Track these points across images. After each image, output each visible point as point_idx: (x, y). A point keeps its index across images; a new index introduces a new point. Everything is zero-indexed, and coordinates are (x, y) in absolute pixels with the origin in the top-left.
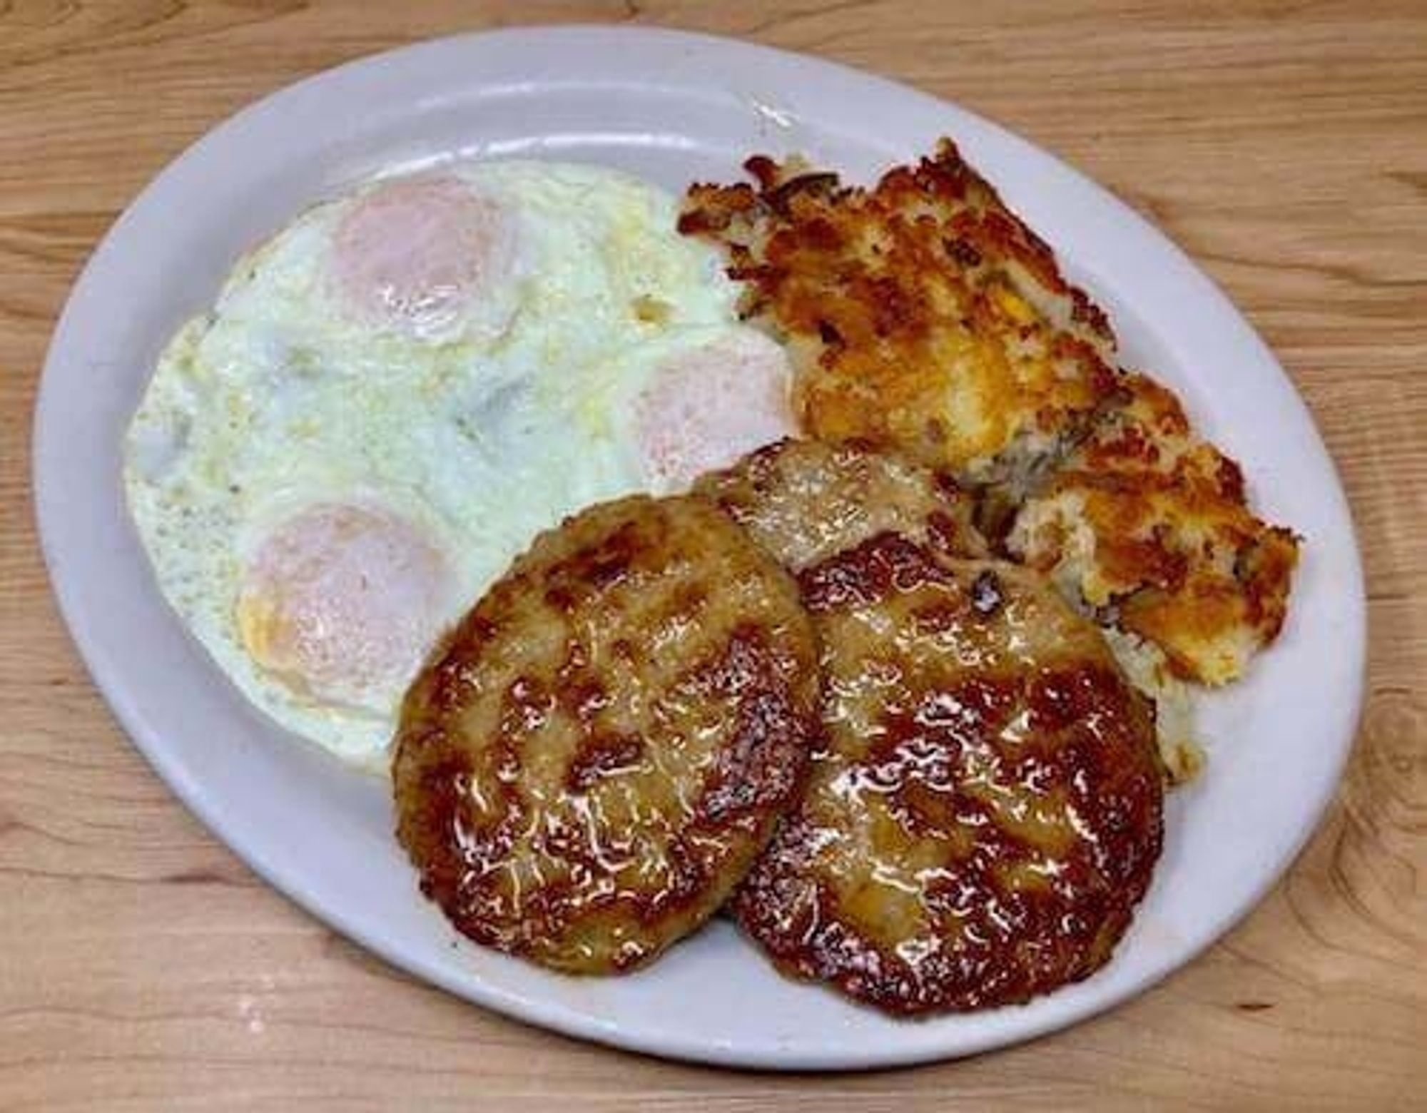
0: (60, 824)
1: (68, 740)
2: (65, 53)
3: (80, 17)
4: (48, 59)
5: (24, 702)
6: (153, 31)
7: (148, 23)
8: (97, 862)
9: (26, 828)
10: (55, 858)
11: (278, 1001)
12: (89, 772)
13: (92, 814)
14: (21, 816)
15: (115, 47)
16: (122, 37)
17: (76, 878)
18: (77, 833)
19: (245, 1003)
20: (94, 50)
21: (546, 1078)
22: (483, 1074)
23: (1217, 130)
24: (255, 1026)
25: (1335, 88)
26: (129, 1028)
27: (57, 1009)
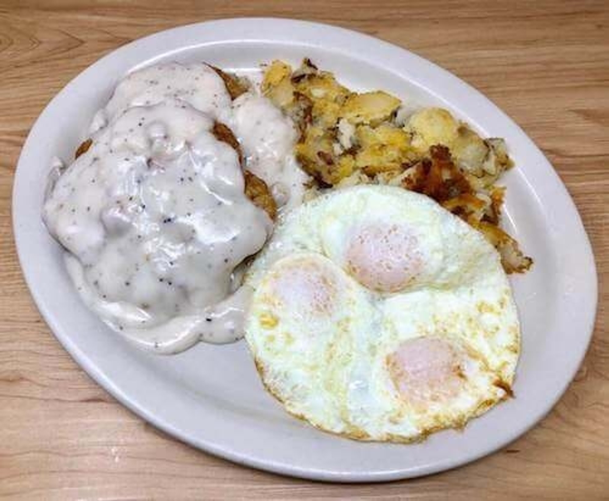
0: (40, 378)
1: (42, 344)
2: (35, 62)
3: (41, 47)
4: (28, 65)
5: (25, 329)
6: (71, 53)
7: (69, 49)
8: (54, 394)
9: (27, 380)
10: (38, 392)
11: (127, 449)
12: (50, 358)
13: (52, 375)
14: (25, 375)
15: (56, 59)
16: (59, 56)
17: (46, 400)
18: (45, 382)
19: (114, 450)
20: (46, 61)
21: (231, 479)
22: (207, 478)
23: (503, 92)
24: (117, 459)
25: (551, 74)
26: (68, 460)
27: (40, 451)
